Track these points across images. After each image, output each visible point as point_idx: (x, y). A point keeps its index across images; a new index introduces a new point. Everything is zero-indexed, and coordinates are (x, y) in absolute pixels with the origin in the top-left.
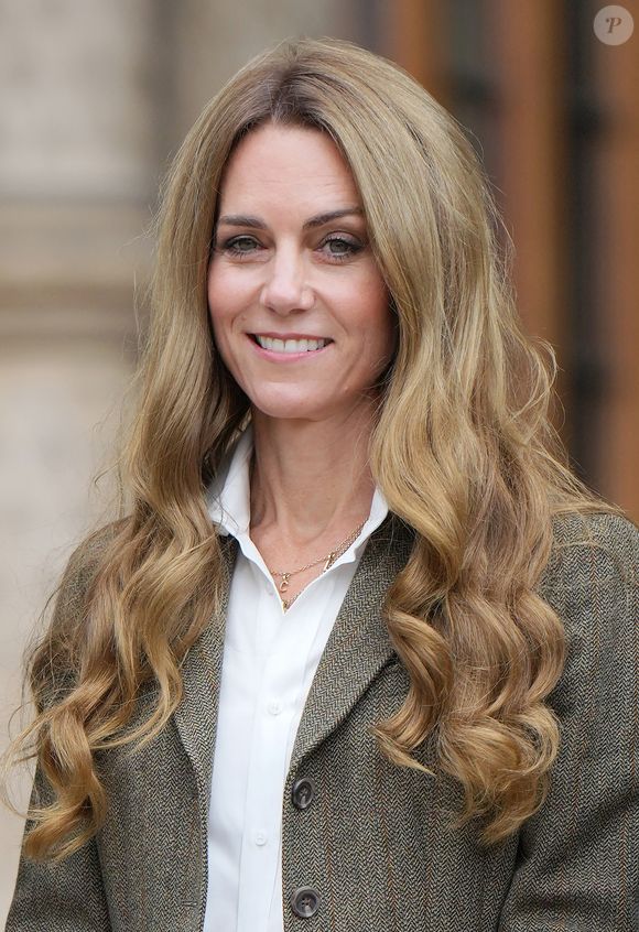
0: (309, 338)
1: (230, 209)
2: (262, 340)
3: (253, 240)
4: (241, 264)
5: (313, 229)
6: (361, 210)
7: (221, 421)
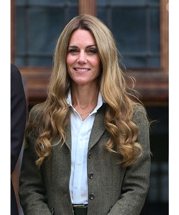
0: (86, 69)
1: (71, 45)
2: (77, 69)
3: (76, 50)
4: (73, 55)
5: (87, 48)
6: (96, 45)
7: (69, 85)
